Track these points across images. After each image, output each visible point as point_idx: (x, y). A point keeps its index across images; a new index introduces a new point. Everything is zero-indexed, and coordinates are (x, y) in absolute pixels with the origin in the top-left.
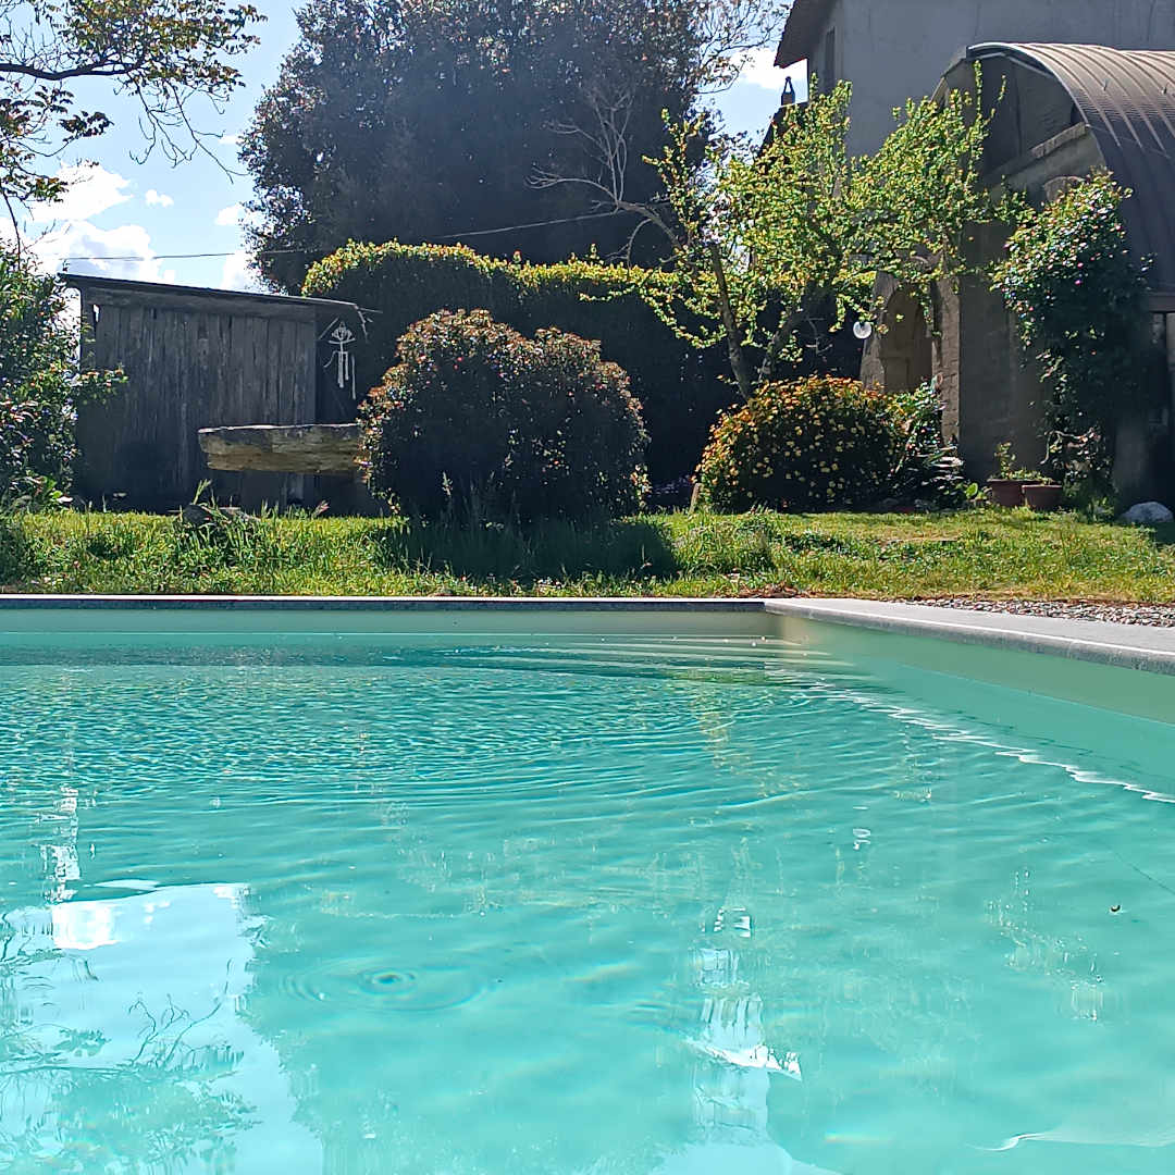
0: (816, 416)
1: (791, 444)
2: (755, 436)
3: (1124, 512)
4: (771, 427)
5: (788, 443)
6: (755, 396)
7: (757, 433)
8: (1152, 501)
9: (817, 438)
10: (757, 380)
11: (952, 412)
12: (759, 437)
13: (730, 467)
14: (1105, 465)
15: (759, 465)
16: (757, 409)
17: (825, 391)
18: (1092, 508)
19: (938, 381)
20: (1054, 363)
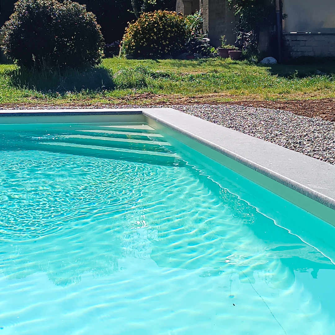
0: (161, 25)
1: (153, 34)
2: (140, 31)
3: (261, 60)
4: (146, 29)
5: (152, 34)
6: (140, 17)
7: (141, 30)
8: (270, 56)
9: (161, 32)
10: (141, 11)
11: (206, 22)
12: (142, 32)
13: (132, 42)
14: (255, 44)
15: (142, 41)
16: (141, 22)
17: (164, 16)
18: (251, 59)
19: (202, 11)
20: (239, 9)
